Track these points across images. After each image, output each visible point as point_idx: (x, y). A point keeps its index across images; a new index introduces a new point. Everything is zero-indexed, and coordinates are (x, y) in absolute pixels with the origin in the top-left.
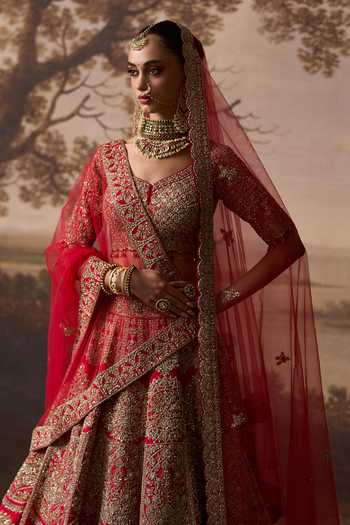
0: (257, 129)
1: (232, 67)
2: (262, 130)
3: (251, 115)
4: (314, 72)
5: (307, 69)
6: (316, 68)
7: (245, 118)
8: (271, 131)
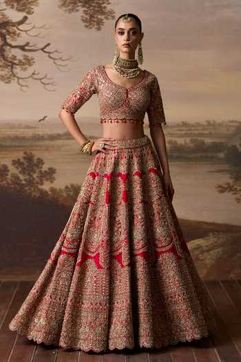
0: (60, 59)
1: (45, 25)
2: (63, 59)
3: (56, 51)
4: (91, 28)
5: (87, 26)
6: (91, 26)
7: (53, 53)
8: (68, 59)
